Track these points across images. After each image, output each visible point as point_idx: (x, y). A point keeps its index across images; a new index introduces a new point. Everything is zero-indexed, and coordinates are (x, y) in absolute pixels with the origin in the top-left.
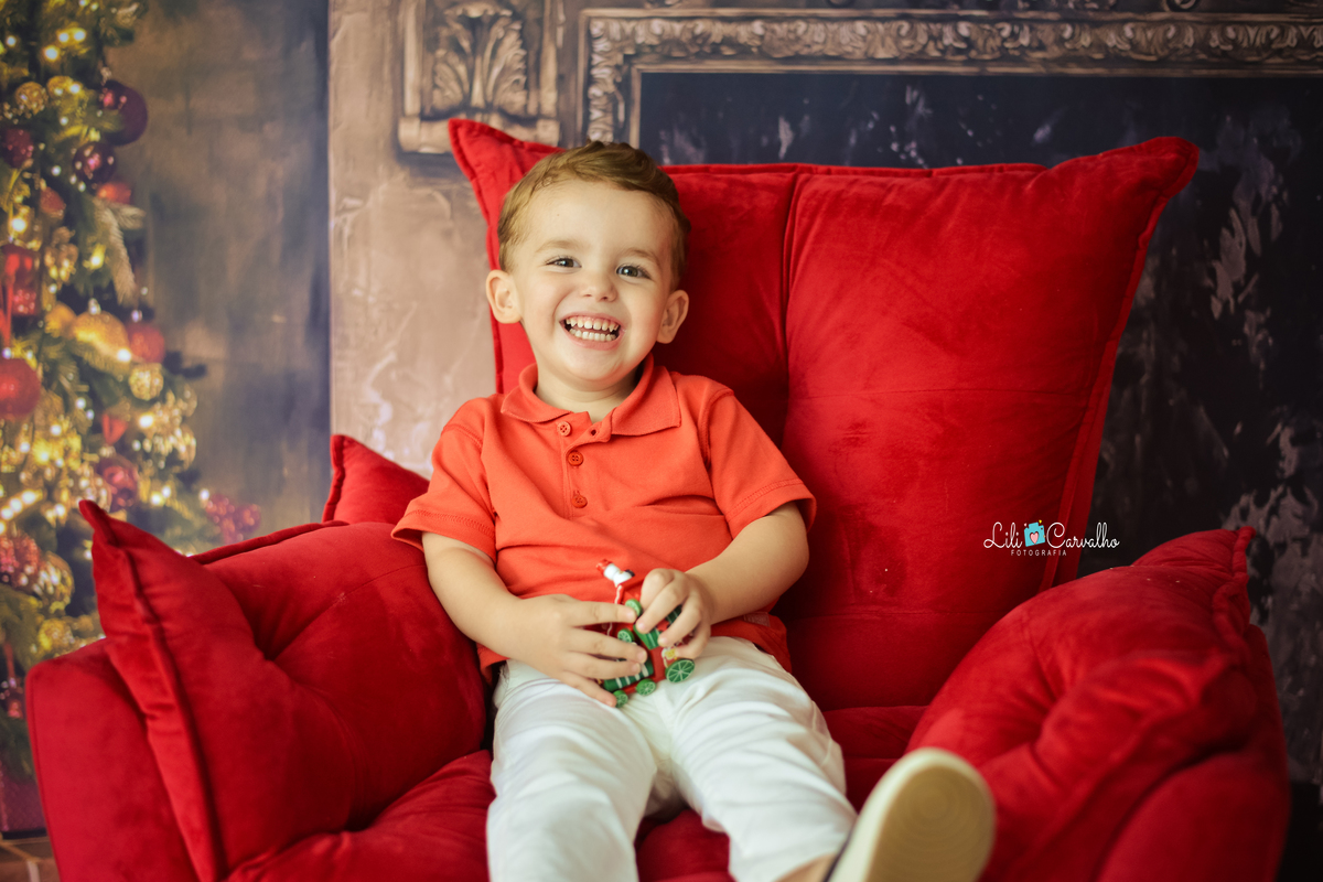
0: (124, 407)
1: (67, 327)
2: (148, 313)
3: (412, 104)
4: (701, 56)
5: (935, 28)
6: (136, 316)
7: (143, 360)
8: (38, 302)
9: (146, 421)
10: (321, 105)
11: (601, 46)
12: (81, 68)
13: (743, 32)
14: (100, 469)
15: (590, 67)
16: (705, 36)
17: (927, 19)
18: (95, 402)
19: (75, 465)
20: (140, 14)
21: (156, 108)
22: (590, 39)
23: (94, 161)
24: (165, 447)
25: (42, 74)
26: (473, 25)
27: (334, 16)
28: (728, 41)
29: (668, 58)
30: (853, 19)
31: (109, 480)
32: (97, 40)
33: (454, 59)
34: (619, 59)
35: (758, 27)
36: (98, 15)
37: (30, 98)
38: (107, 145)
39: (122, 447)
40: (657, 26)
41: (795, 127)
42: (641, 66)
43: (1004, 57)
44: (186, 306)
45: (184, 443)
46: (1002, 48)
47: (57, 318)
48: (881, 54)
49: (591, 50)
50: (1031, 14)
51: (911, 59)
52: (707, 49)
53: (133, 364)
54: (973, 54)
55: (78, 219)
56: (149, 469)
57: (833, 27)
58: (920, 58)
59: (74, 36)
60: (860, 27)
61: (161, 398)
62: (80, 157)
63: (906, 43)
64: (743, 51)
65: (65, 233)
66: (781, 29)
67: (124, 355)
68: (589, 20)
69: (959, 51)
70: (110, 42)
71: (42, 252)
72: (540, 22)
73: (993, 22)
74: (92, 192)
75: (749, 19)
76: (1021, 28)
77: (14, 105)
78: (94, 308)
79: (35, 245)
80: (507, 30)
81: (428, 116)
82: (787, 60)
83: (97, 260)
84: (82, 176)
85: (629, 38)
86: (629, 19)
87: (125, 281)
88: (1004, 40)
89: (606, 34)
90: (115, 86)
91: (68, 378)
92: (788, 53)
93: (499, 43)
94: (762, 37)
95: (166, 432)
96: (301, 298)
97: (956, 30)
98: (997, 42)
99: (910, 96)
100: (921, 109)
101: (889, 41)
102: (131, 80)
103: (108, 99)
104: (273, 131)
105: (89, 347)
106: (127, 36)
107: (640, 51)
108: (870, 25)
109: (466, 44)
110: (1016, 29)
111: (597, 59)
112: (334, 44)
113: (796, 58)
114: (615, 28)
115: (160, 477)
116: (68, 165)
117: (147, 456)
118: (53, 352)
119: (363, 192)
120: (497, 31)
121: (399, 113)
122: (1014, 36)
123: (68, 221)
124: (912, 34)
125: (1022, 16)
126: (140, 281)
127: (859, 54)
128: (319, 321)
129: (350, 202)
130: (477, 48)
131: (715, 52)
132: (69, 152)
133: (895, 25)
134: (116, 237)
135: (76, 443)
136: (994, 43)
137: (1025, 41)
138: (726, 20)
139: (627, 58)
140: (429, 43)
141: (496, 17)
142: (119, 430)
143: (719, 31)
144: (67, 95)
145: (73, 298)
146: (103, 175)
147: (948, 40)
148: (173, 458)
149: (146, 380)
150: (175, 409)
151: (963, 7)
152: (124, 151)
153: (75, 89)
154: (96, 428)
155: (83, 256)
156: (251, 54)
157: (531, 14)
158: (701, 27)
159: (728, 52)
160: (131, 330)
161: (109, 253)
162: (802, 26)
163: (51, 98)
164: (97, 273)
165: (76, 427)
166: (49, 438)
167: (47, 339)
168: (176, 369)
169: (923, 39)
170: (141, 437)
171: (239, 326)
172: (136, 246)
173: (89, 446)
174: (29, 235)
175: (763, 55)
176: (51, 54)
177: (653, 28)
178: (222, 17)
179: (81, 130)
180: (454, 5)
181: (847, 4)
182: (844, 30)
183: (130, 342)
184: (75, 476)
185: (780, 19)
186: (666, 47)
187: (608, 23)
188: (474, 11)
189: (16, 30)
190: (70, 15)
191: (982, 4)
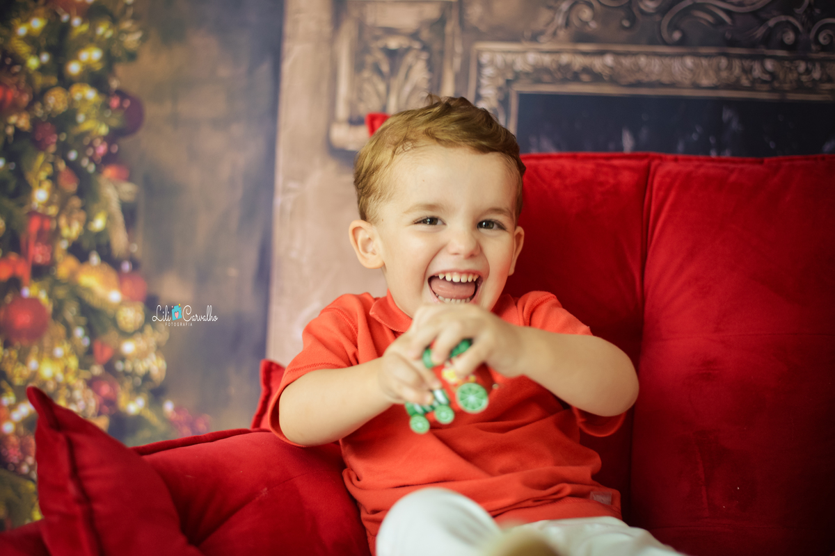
0: (111, 337)
1: (73, 274)
2: (135, 264)
3: (342, 112)
4: (565, 81)
5: (747, 63)
6: (126, 267)
7: (128, 300)
8: (52, 254)
9: (128, 347)
10: (273, 111)
11: (488, 71)
12: (96, 79)
13: (597, 63)
14: (92, 383)
15: (479, 86)
16: (567, 67)
17: (741, 57)
18: (91, 331)
19: (71, 379)
20: (143, 40)
21: (151, 111)
22: (480, 66)
23: (102, 149)
24: (141, 367)
25: (66, 83)
26: (393, 55)
27: (287, 45)
28: (587, 70)
29: (539, 81)
30: (682, 55)
31: (97, 392)
32: (110, 59)
33: (376, 79)
34: (501, 82)
35: (609, 60)
36: (111, 40)
37: (56, 100)
38: (114, 136)
39: (109, 367)
40: (532, 58)
41: (636, 137)
42: (520, 87)
43: (800, 87)
44: (164, 259)
45: (156, 366)
46: (799, 81)
47: (66, 265)
48: (705, 82)
49: (479, 74)
50: (822, 55)
51: (729, 87)
52: (569, 76)
53: (122, 304)
54: (776, 84)
55: (87, 192)
56: (128, 384)
57: (667, 61)
58: (735, 86)
59: (92, 55)
60: (689, 62)
61: (141, 330)
62: (91, 145)
63: (724, 74)
64: (597, 78)
65: (76, 202)
66: (627, 62)
67: (115, 296)
68: (479, 53)
69: (764, 82)
70: (119, 60)
71: (57, 217)
72: (442, 53)
73: (791, 60)
74: (99, 170)
75: (601, 53)
76: (814, 65)
77: (44, 105)
78: (95, 259)
79: (53, 210)
80: (417, 58)
81: (354, 122)
82: (631, 85)
83: (99, 223)
84: (92, 160)
85: (509, 66)
86: (509, 52)
87: (120, 240)
88: (800, 74)
89: (492, 63)
90: (121, 94)
91: (71, 312)
92: (631, 79)
93: (410, 68)
94: (611, 68)
95: (142, 355)
96: (250, 257)
97: (763, 66)
98: (795, 75)
99: (727, 115)
100: (735, 125)
101: (711, 73)
102: (134, 89)
103: (115, 102)
104: (237, 130)
105: (89, 290)
106: (132, 56)
107: (518, 76)
108: (697, 61)
109: (385, 68)
110: (810, 66)
111: (484, 82)
112: (287, 66)
113: (639, 84)
114: (499, 59)
115: (136, 391)
116: (82, 152)
117: (126, 374)
118: (61, 293)
119: (301, 177)
120: (409, 59)
121: (332, 118)
122: (808, 71)
123: (80, 193)
124: (730, 67)
125: (814, 55)
126: (131, 239)
127: (687, 82)
128: (264, 274)
129: (292, 185)
130: (394, 70)
131: (576, 77)
132: (83, 142)
133: (714, 61)
134: (115, 207)
135: (73, 363)
136: (792, 76)
137: (816, 75)
138: (585, 54)
139: (508, 82)
140: (358, 66)
141: (408, 50)
142: (107, 354)
143: (579, 62)
144: (84, 100)
145: (79, 251)
146: (108, 159)
147: (757, 72)
148: (147, 377)
149: (131, 316)
150: (151, 339)
151: (768, 48)
152: (126, 142)
153: (90, 94)
154: (90, 351)
155: (89, 219)
156: (224, 72)
157: (436, 46)
158: (565, 59)
159: (585, 77)
160: (121, 276)
161: (110, 218)
162: (643, 60)
163: (72, 102)
164: (99, 234)
165: (75, 351)
166: (52, 358)
167: (56, 282)
168: (151, 305)
169: (737, 71)
170: (123, 359)
171: (204, 276)
172: (130, 213)
173: (84, 365)
174: (49, 203)
175: (613, 80)
176: (74, 68)
177: (528, 58)
178: (204, 45)
179: (94, 126)
180: (377, 38)
181: (681, 43)
182: (676, 65)
183: (121, 286)
184: (70, 388)
185: (626, 54)
186: (538, 74)
187: (494, 54)
188: (393, 43)
189: (49, 49)
190: (89, 39)
191: (783, 46)
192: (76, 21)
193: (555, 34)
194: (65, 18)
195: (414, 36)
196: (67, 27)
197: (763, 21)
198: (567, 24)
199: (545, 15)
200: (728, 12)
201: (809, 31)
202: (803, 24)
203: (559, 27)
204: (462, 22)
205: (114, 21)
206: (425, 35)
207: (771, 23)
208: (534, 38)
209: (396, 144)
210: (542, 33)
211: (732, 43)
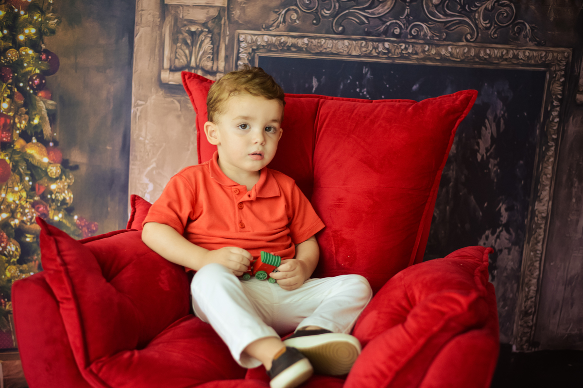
0: (45, 180)
1: (23, 148)
2: (56, 144)
3: (166, 65)
4: (283, 51)
5: (375, 44)
6: (51, 144)
7: (53, 162)
8: (12, 137)
9: (53, 187)
10: (130, 63)
11: (243, 45)
12: (33, 44)
13: (300, 42)
14: (34, 205)
15: (238, 53)
16: (285, 43)
17: (372, 40)
18: (33, 178)
19: (23, 203)
20: (58, 23)
21: (63, 61)
22: (239, 42)
23: (37, 81)
24: (61, 197)
25: (17, 46)
26: (192, 34)
27: (136, 28)
28: (293, 45)
29: (270, 51)
30: (344, 39)
31: (37, 210)
32: (40, 33)
33: (184, 47)
34: (250, 50)
35: (306, 40)
36: (41, 23)
37: (12, 55)
38: (43, 75)
39: (43, 197)
40: (266, 38)
41: (319, 81)
42: (259, 54)
43: (402, 57)
44: (72, 141)
45: (68, 196)
46: (401, 53)
47: (19, 144)
48: (354, 53)
49: (239, 46)
50: (413, 40)
51: (366, 56)
52: (285, 48)
53: (50, 163)
54: (390, 55)
55: (29, 105)
56: (54, 206)
57: (335, 42)
58: (369, 55)
59: (31, 31)
60: (346, 42)
61: (59, 178)
62: (31, 79)
63: (364, 49)
64: (299, 50)
65: (24, 109)
66: (315, 42)
67: (46, 160)
68: (239, 34)
69: (385, 54)
70: (45, 34)
71: (14, 117)
72: (219, 34)
73: (398, 43)
74: (36, 94)
75: (303, 37)
76: (409, 46)
77: (6, 57)
78: (34, 140)
79: (11, 114)
80: (206, 37)
81: (173, 70)
82: (317, 54)
83: (36, 121)
84: (32, 87)
85: (254, 42)
86: (255, 35)
87: (47, 130)
88: (402, 50)
89: (245, 40)
90: (46, 52)
91: (22, 168)
92: (317, 51)
93: (202, 42)
94: (307, 44)
95: (61, 191)
96: (118, 140)
97: (384, 45)
98: (400, 51)
99: (365, 70)
100: (368, 75)
101: (357, 48)
102: (53, 50)
103: (44, 57)
104: (110, 73)
105: (32, 156)
106: (53, 32)
107: (258, 48)
108: (350, 42)
109: (189, 42)
110: (407, 46)
111: (241, 50)
112: (136, 39)
113: (321, 53)
114: (249, 38)
115: (58, 209)
116: (26, 82)
117: (53, 201)
118: (17, 158)
119: (145, 98)
120: (202, 37)
121: (161, 68)
122: (406, 49)
123: (25, 105)
124: (367, 46)
125: (409, 41)
126: (53, 130)
127: (345, 53)
128: (126, 149)
129: (140, 102)
130: (194, 43)
131: (289, 49)
132: (27, 77)
133: (360, 42)
134: (44, 112)
135: (24, 194)
136: (398, 51)
137: (410, 51)
138: (293, 37)
139: (253, 50)
140: (175, 41)
141: (202, 31)
142: (42, 190)
143: (290, 41)
144: (27, 54)
145: (26, 136)
146: (40, 87)
147: (380, 49)
148: (64, 202)
149: (54, 170)
150: (65, 182)
151: (387, 37)
152: (49, 78)
153: (31, 52)
154: (33, 189)
155: (31, 119)
156: (102, 42)
157: (216, 31)
158: (283, 39)
159: (294, 49)
160: (49, 150)
161: (41, 119)
162: (323, 41)
163: (21, 55)
164: (36, 126)
165: (24, 188)
166: (13, 192)
167: (15, 152)
168: (67, 166)
169: (370, 48)
170: (51, 193)
171: (93, 150)
172: (52, 116)
173: (29, 196)
174: (9, 110)
175: (308, 51)
176: (21, 38)
177: (264, 39)
178: (91, 26)
179: (32, 69)
180: (185, 25)
181: (342, 33)
182: (340, 43)
183: (48, 155)
184: (23, 208)
185: (315, 38)
186: (269, 47)
187: (246, 36)
188: (193, 29)
189: (7, 28)
190: (30, 23)
191: (394, 35)
192: (22, 12)
193: (278, 26)
194: (16, 10)
195: (204, 25)
196: (17, 15)
197: (385, 22)
198: (284, 21)
199: (273, 16)
200: (367, 18)
201: (407, 28)
202: (404, 24)
203: (280, 23)
204: (229, 18)
205: (43, 13)
206: (210, 24)
207: (388, 24)
208: (267, 28)
209: (231, 92)
210: (271, 26)
211: (368, 34)
